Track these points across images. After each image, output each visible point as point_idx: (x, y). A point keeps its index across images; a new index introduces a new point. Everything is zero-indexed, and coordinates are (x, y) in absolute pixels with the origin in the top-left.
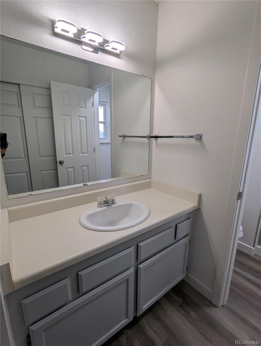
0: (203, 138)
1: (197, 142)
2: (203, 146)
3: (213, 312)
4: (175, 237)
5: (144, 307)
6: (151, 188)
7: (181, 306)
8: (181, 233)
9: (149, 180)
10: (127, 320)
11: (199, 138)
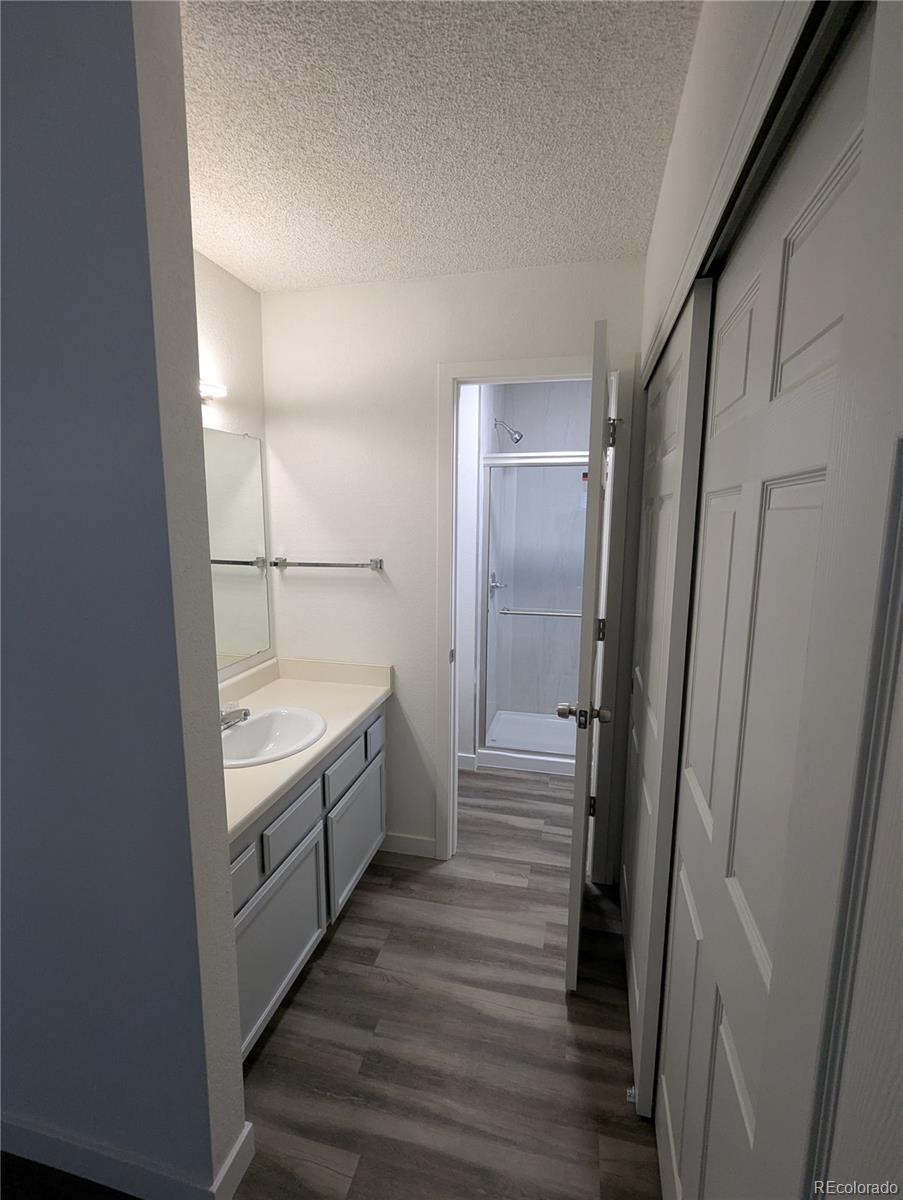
0: (385, 566)
1: (375, 574)
2: (387, 580)
3: (442, 870)
4: (366, 757)
5: (340, 901)
6: (279, 678)
7: (391, 886)
8: (375, 743)
9: (274, 660)
10: (320, 930)
11: (378, 565)
